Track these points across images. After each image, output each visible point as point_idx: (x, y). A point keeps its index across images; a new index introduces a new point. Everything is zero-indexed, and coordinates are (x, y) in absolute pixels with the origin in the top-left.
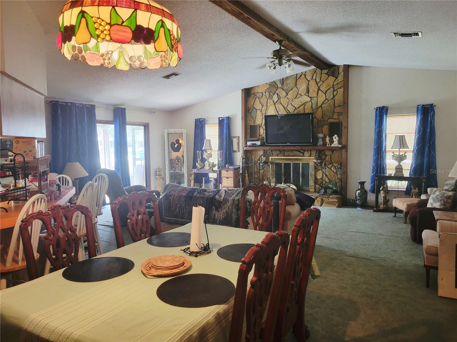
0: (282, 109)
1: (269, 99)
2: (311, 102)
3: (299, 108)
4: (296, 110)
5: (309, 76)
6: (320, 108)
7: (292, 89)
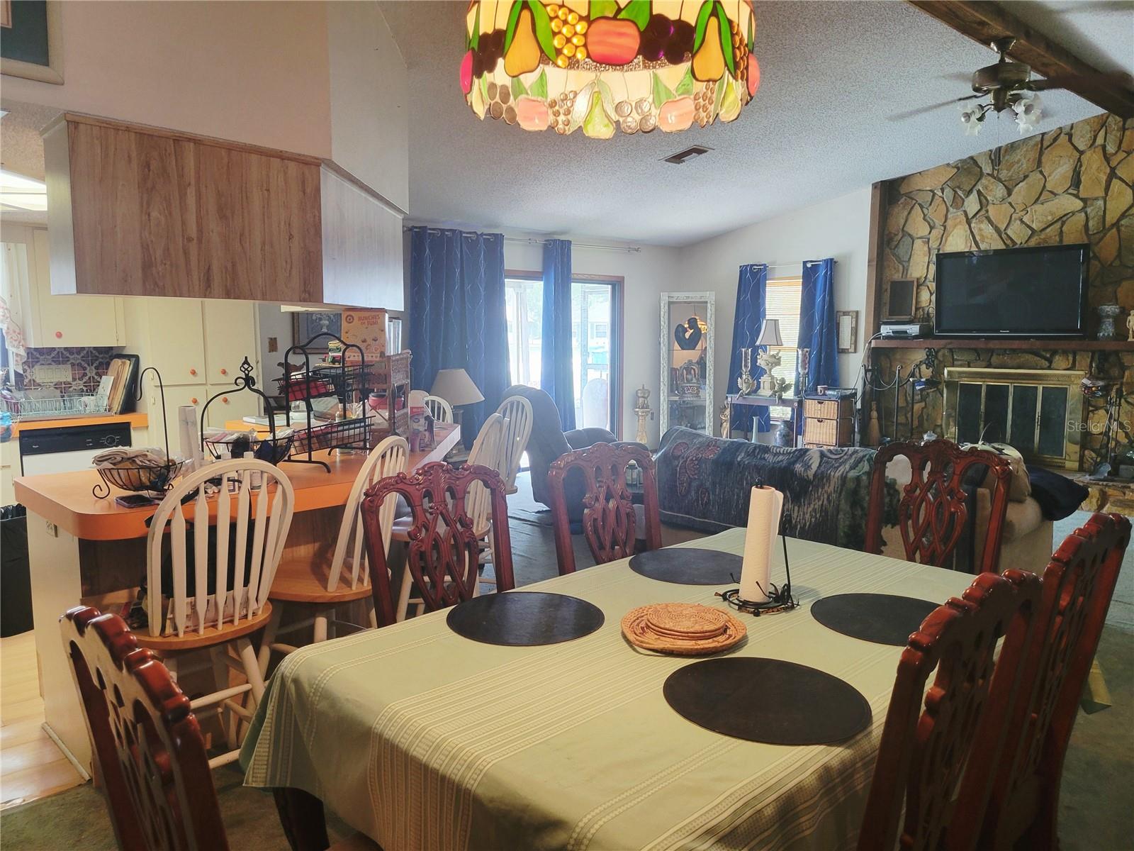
0: (989, 236)
1: (951, 209)
2: (1086, 213)
3: (1043, 232)
4: (1036, 237)
5: (1082, 137)
6: (1114, 230)
7: (1026, 177)
